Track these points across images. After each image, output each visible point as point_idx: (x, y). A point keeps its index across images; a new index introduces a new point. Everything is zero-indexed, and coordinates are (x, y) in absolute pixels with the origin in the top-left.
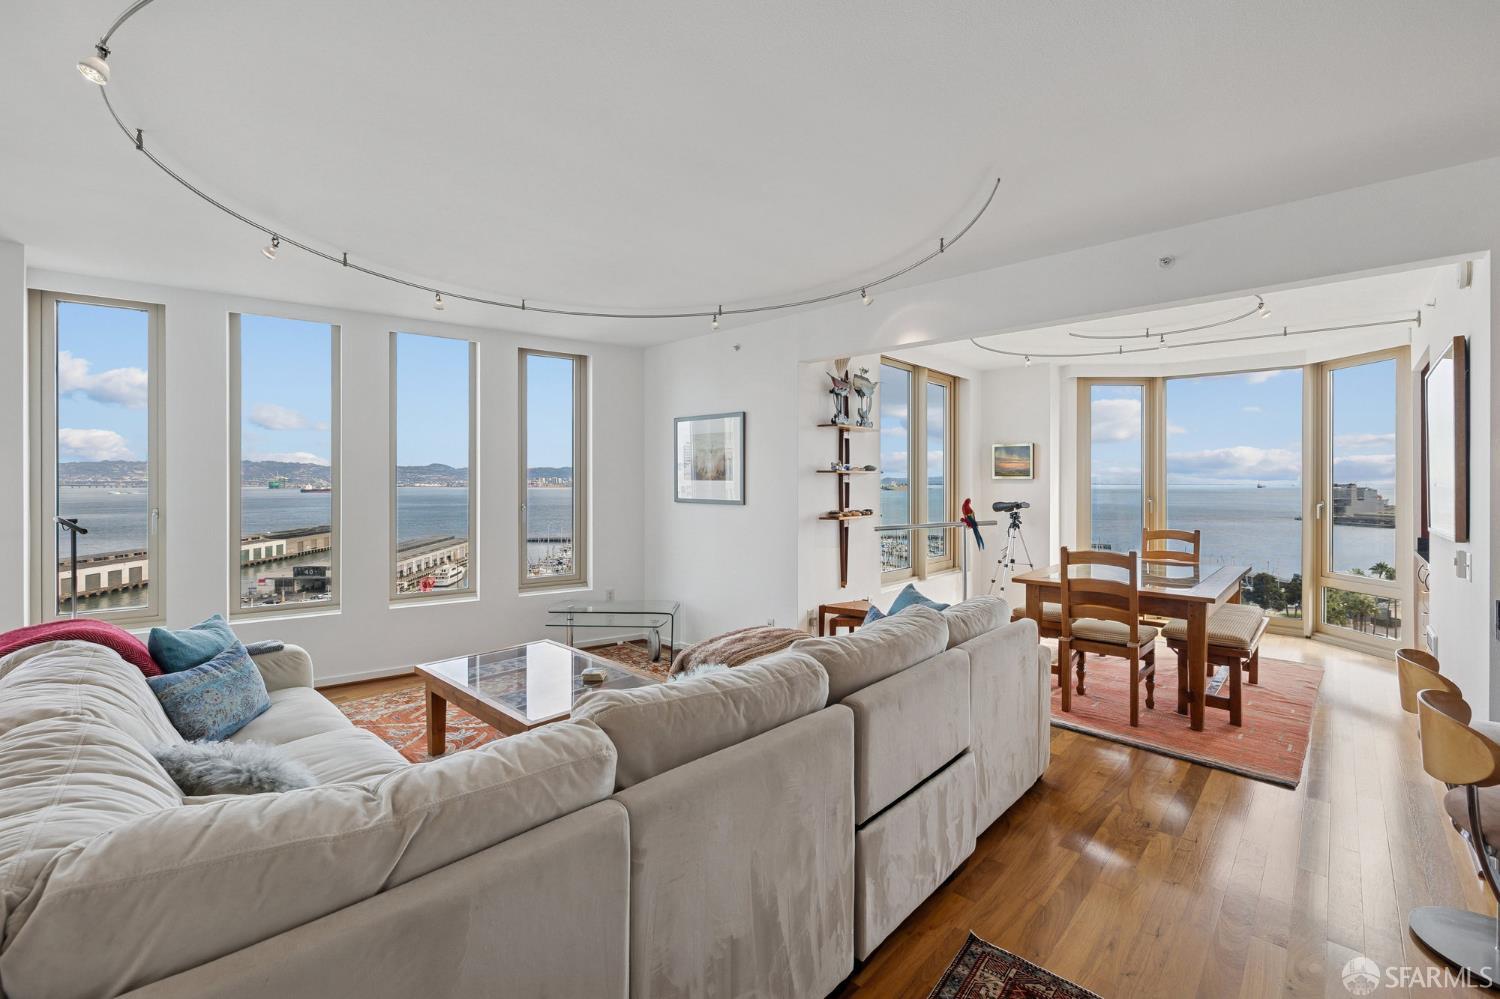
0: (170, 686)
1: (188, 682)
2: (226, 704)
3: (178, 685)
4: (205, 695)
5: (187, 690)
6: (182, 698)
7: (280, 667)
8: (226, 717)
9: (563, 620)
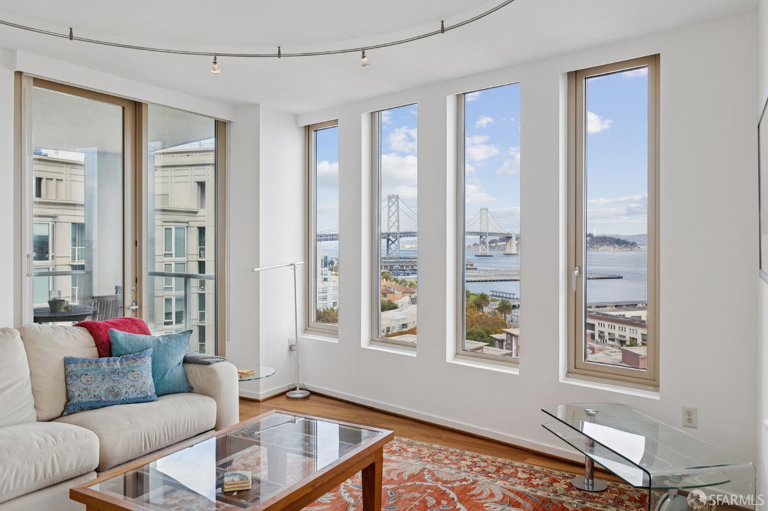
7: (202, 377)
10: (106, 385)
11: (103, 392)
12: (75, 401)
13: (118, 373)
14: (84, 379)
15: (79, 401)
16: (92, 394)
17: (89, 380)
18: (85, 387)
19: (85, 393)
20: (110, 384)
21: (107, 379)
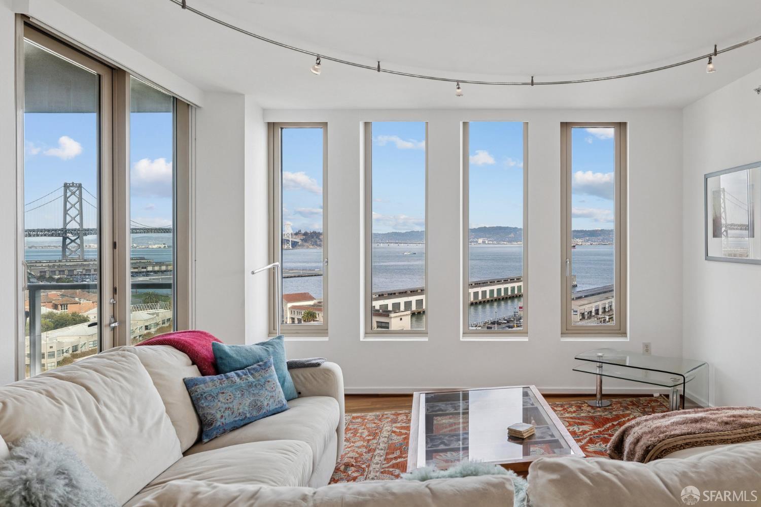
0: (196, 385)
1: (210, 384)
2: (235, 405)
3: (202, 386)
4: (220, 395)
5: (206, 389)
6: (202, 395)
7: (316, 380)
8: (233, 413)
9: (593, 368)
10: (248, 401)
11: (247, 408)
12: (219, 423)
13: (255, 385)
14: (221, 397)
15: (223, 424)
16: (236, 413)
17: (228, 398)
18: (227, 406)
19: (227, 412)
20: (252, 399)
21: (246, 393)
